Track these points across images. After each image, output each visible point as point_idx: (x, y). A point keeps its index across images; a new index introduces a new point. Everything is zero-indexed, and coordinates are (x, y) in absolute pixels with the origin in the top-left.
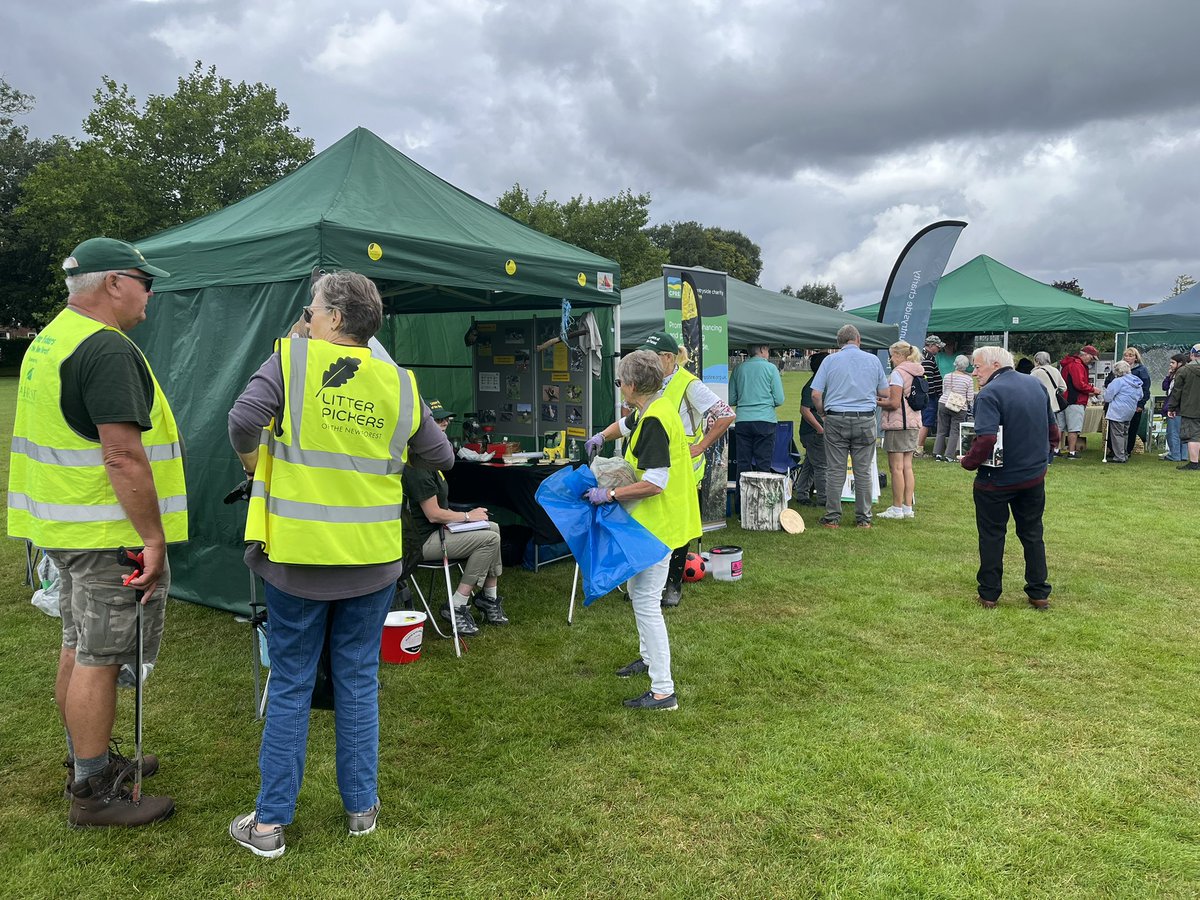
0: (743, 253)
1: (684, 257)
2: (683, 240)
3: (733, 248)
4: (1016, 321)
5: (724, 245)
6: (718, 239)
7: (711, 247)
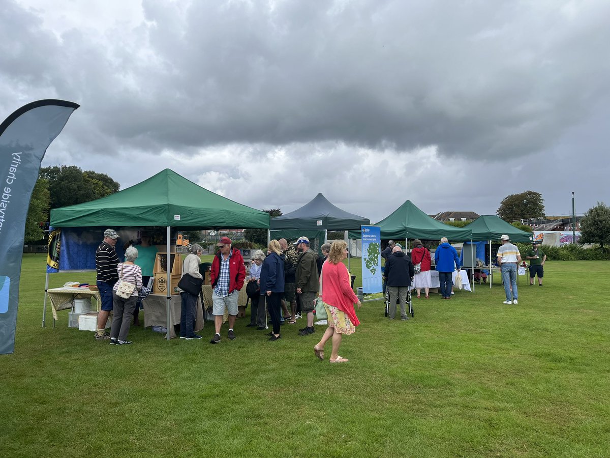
0: (108, 186)
1: (67, 186)
2: (67, 176)
3: (101, 183)
4: (177, 218)
5: (95, 181)
6: (92, 178)
7: (87, 181)
